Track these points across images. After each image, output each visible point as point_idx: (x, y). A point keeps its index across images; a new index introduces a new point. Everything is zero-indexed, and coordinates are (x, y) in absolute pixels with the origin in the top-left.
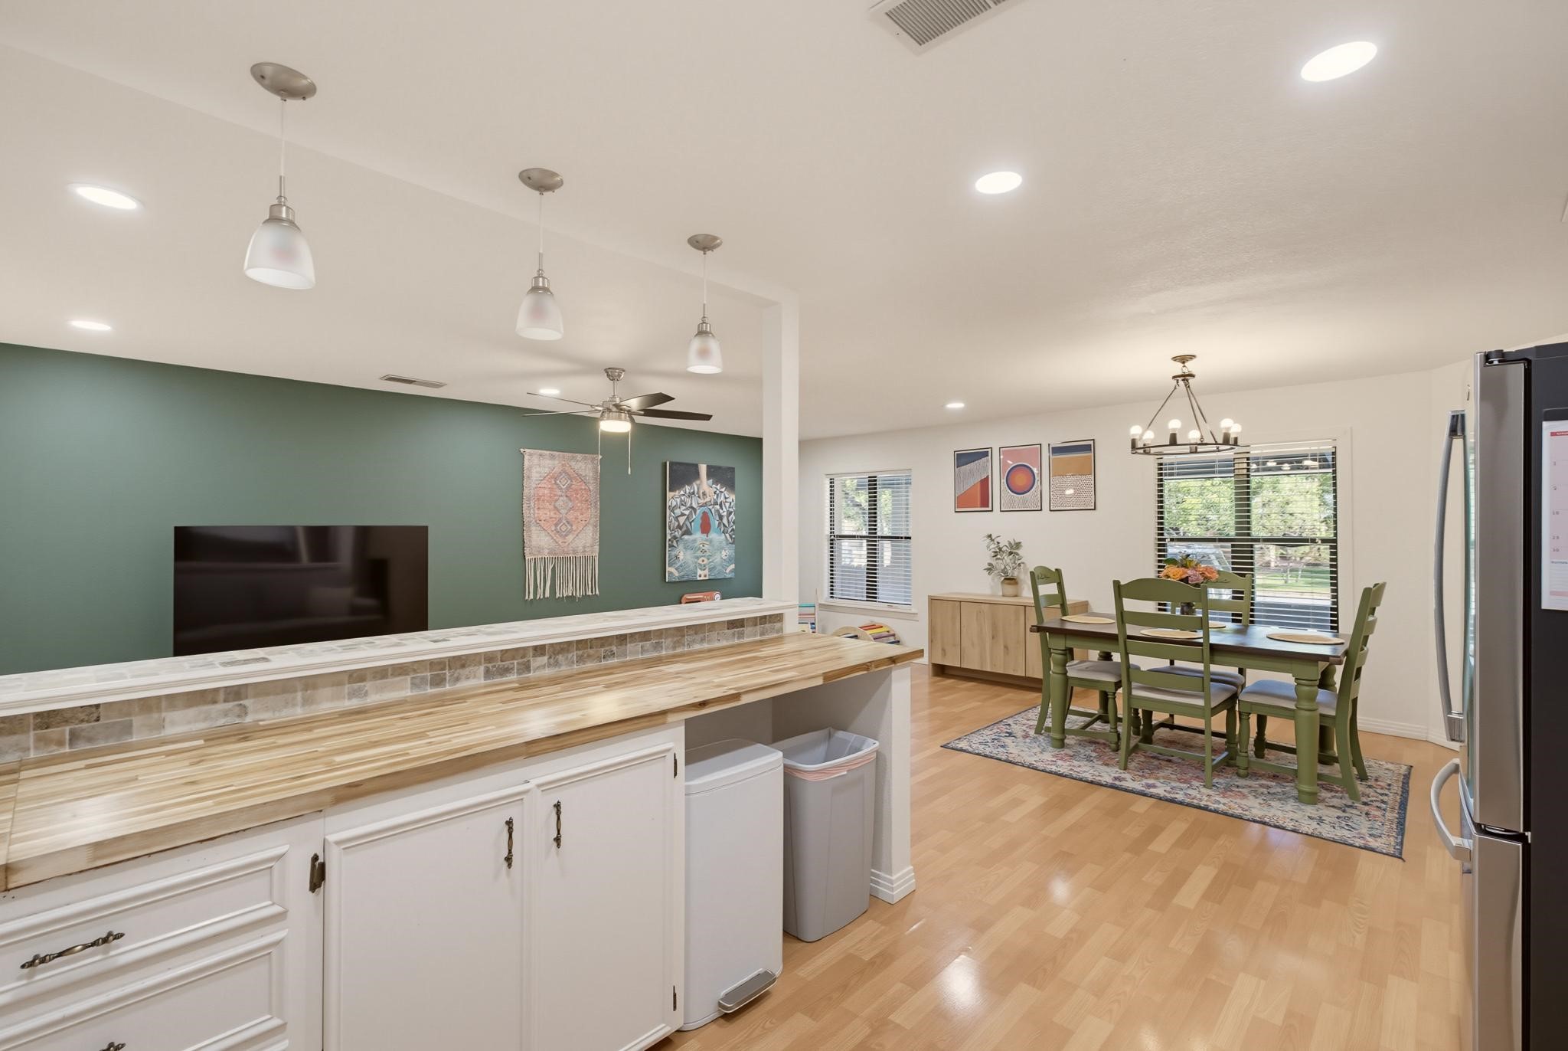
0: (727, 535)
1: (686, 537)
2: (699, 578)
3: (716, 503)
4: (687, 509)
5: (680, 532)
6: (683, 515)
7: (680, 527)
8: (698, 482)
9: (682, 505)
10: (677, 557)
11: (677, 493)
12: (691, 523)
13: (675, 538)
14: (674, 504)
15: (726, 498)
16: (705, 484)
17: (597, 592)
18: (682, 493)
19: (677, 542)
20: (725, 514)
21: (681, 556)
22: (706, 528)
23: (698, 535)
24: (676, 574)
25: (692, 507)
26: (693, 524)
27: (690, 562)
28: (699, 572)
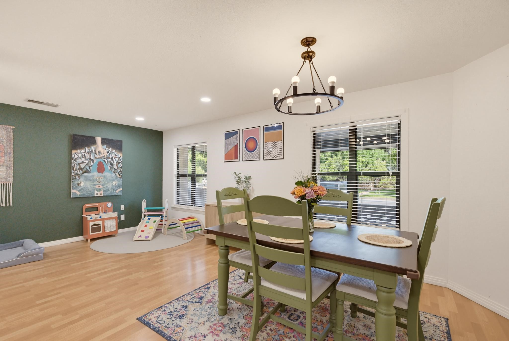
0: (117, 174)
1: (86, 174)
2: (95, 196)
3: (109, 158)
4: (87, 160)
5: (81, 172)
6: (83, 162)
7: (80, 169)
8: (95, 146)
9: (83, 157)
10: (79, 185)
11: (79, 151)
12: (89, 167)
13: (78, 174)
14: (76, 156)
15: (116, 155)
16: (100, 147)
17: (11, 204)
18: (83, 151)
19: (79, 177)
20: (115, 163)
21: (82, 184)
22: (101, 169)
23: (95, 174)
24: (78, 193)
25: (90, 159)
26: (91, 168)
27: (89, 187)
28: (96, 192)
